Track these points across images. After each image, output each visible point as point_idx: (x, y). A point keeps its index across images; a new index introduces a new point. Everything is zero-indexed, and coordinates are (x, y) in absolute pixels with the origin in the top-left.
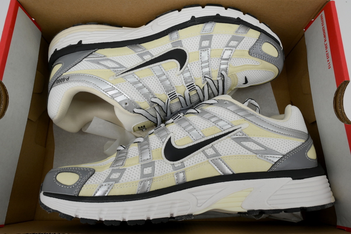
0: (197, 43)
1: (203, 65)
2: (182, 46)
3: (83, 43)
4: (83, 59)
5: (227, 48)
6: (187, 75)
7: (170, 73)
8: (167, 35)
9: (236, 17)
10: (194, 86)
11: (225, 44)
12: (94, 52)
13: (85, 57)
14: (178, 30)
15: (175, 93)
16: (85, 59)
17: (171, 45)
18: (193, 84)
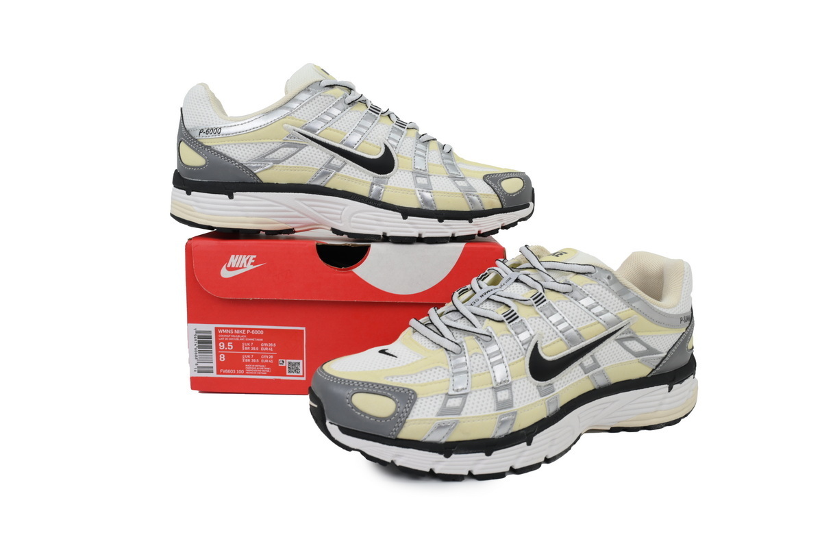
0: (517, 395)
1: (499, 357)
2: (538, 387)
3: (666, 387)
4: (666, 356)
5: (463, 392)
6: (524, 336)
7: (552, 335)
8: (561, 407)
9: (453, 456)
10: (507, 319)
11: (468, 398)
12: (653, 370)
13: (664, 358)
14: (548, 417)
15: (536, 303)
16: (663, 355)
17: (555, 387)
18: (509, 323)
